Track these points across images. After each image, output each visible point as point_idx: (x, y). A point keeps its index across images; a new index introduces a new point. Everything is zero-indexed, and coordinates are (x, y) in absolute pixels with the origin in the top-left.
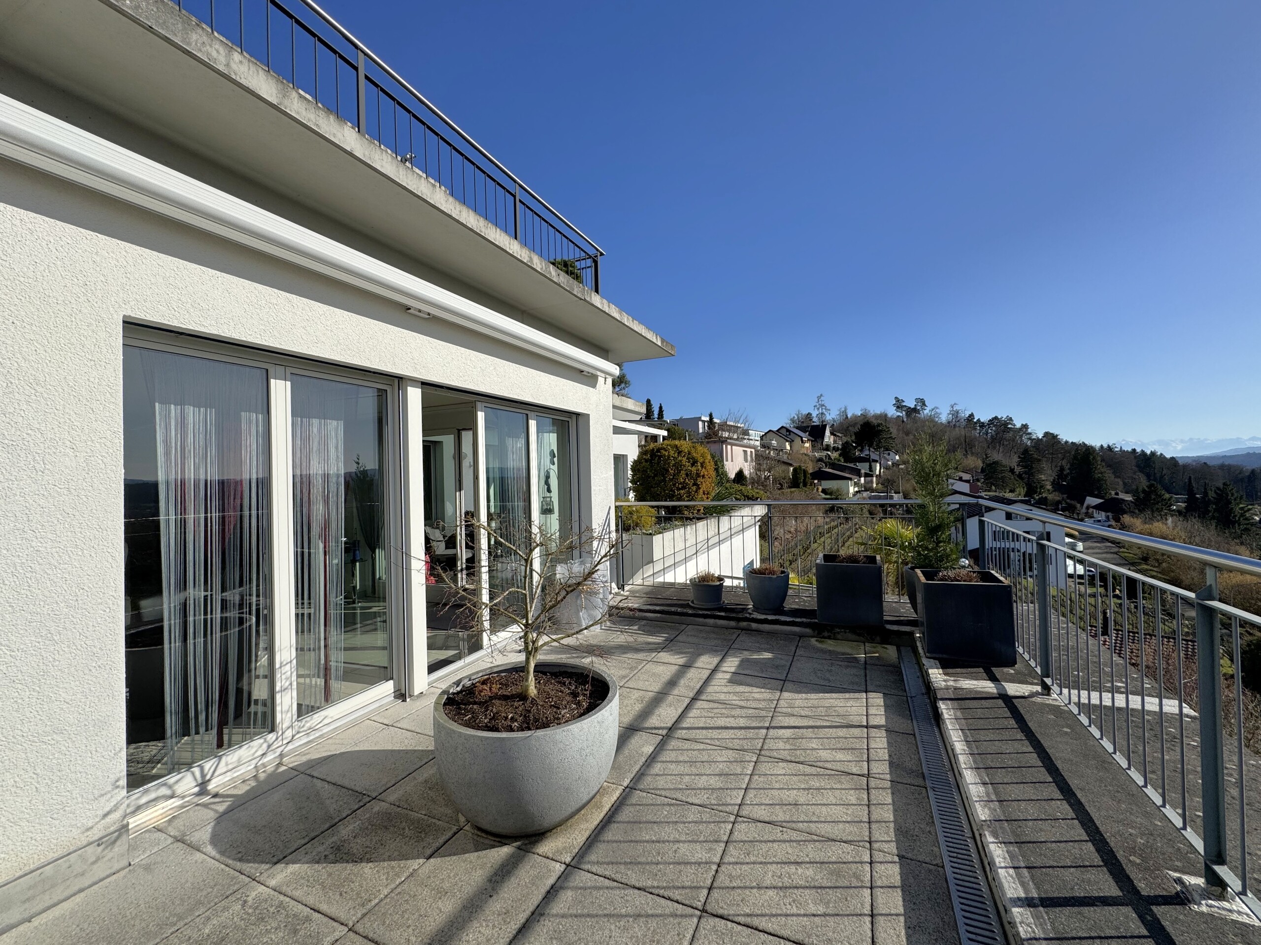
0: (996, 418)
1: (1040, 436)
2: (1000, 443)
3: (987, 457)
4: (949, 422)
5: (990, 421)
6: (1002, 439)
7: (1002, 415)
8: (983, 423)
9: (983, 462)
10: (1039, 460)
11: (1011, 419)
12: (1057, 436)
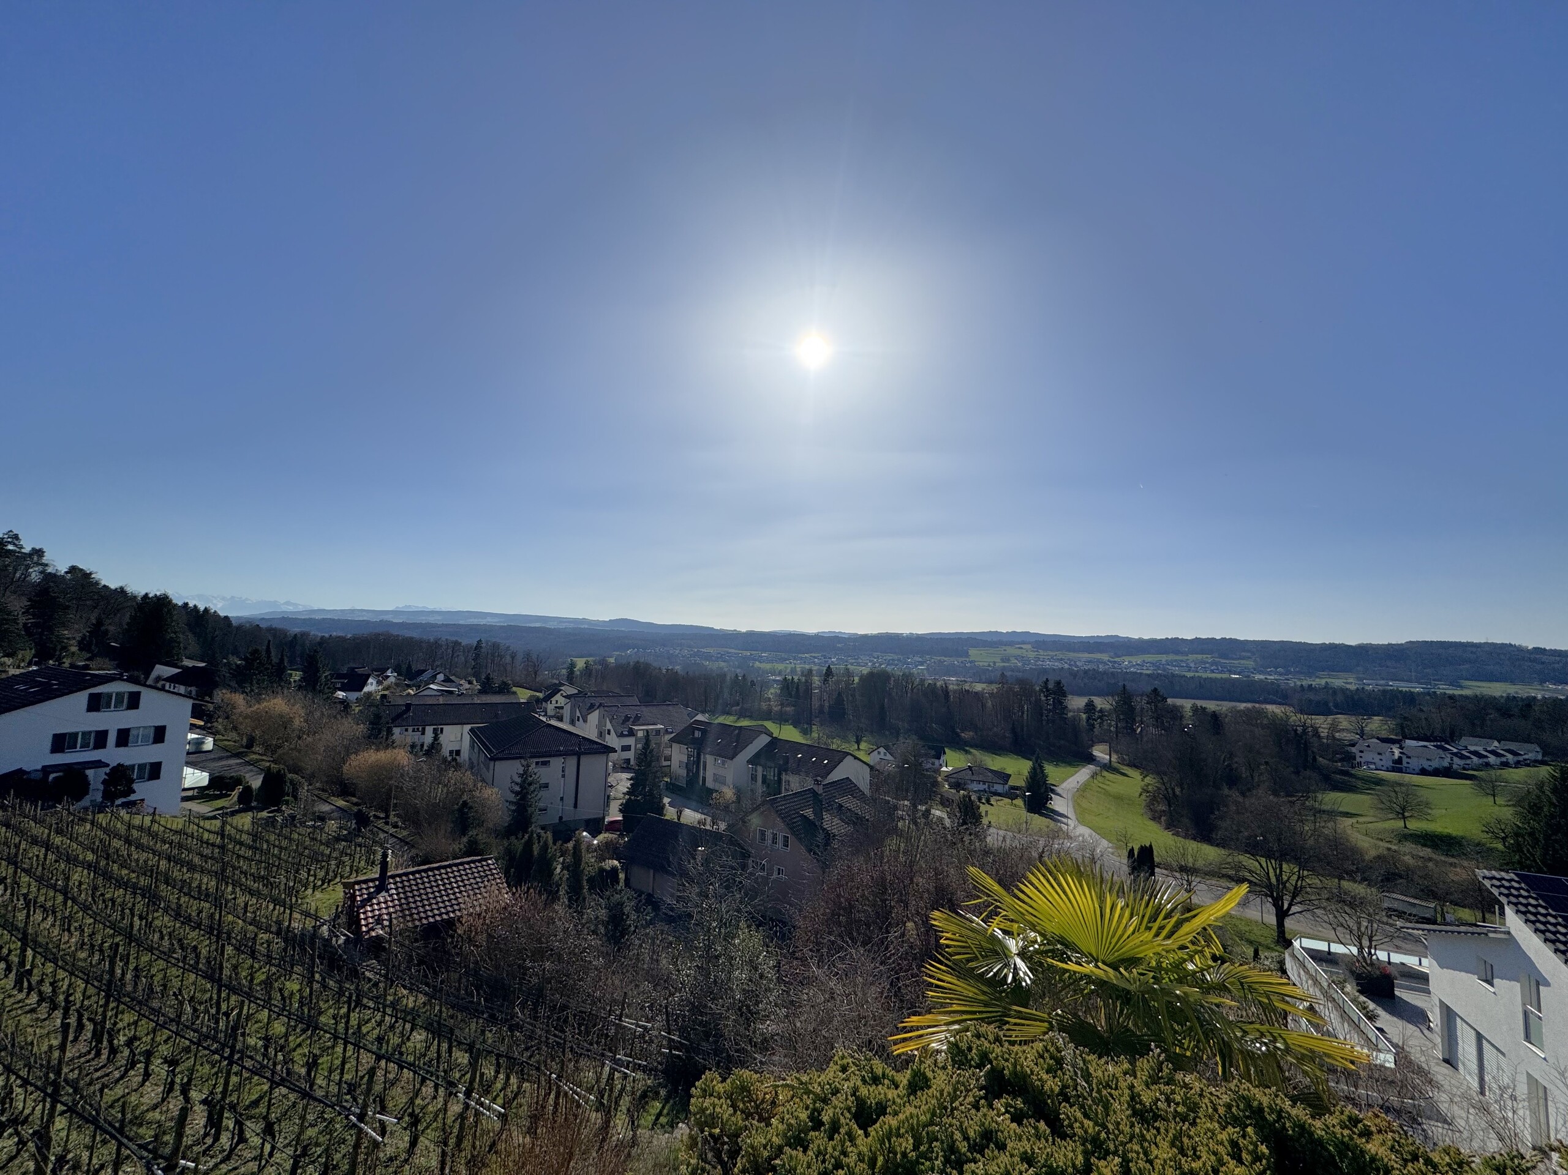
12: (91, 574)
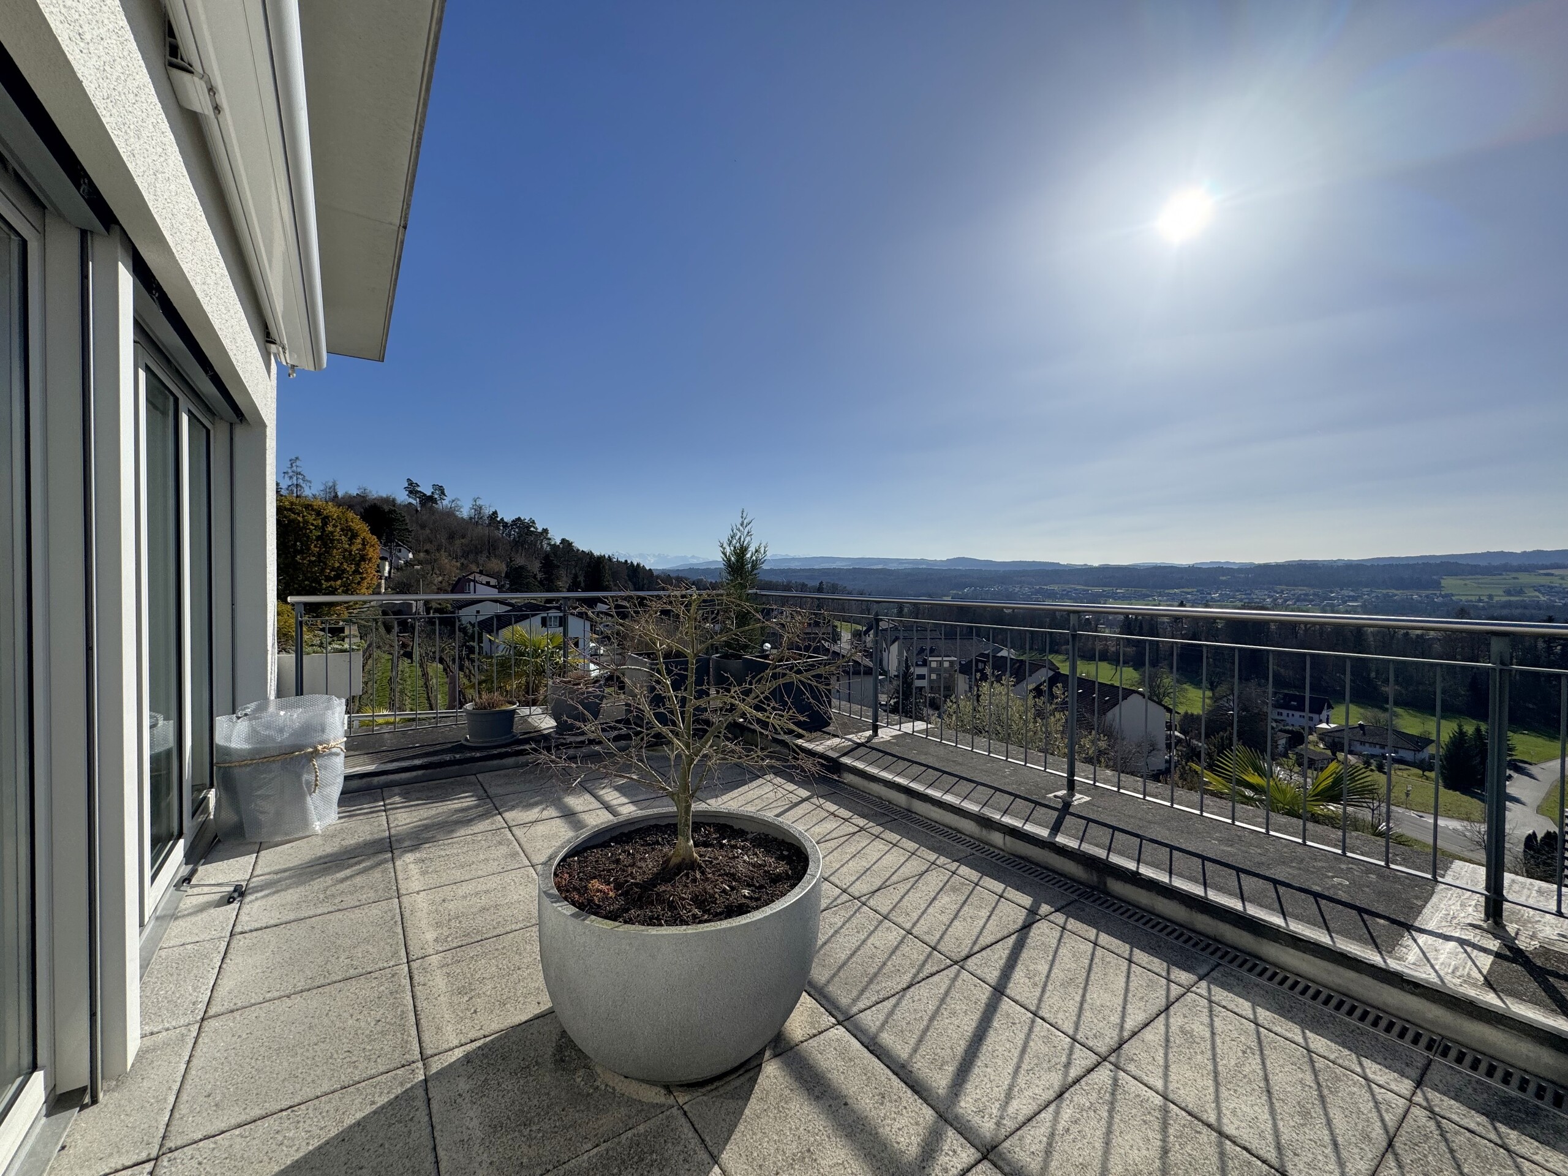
0: (519, 519)
1: (558, 542)
2: (522, 546)
3: (511, 561)
4: (471, 518)
5: (513, 521)
6: (525, 541)
7: (526, 517)
8: (507, 523)
9: (507, 567)
10: (559, 567)
11: (533, 522)
12: (572, 543)
